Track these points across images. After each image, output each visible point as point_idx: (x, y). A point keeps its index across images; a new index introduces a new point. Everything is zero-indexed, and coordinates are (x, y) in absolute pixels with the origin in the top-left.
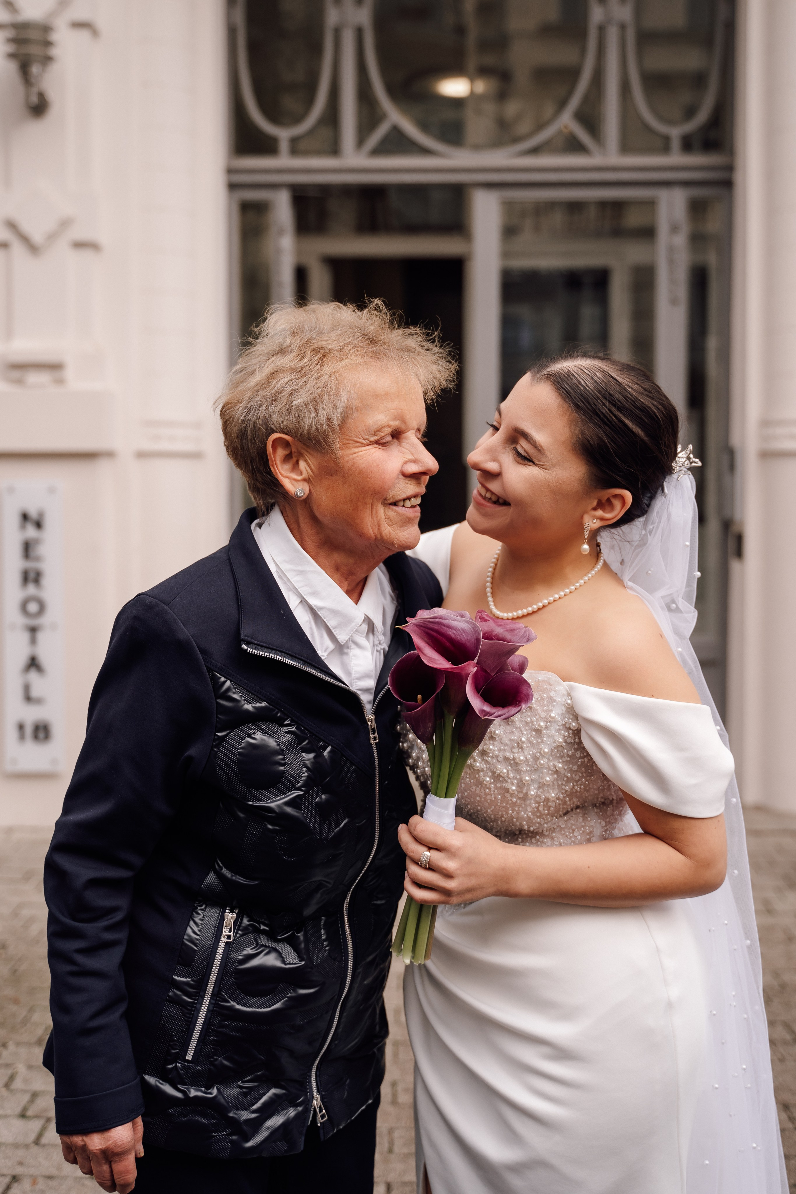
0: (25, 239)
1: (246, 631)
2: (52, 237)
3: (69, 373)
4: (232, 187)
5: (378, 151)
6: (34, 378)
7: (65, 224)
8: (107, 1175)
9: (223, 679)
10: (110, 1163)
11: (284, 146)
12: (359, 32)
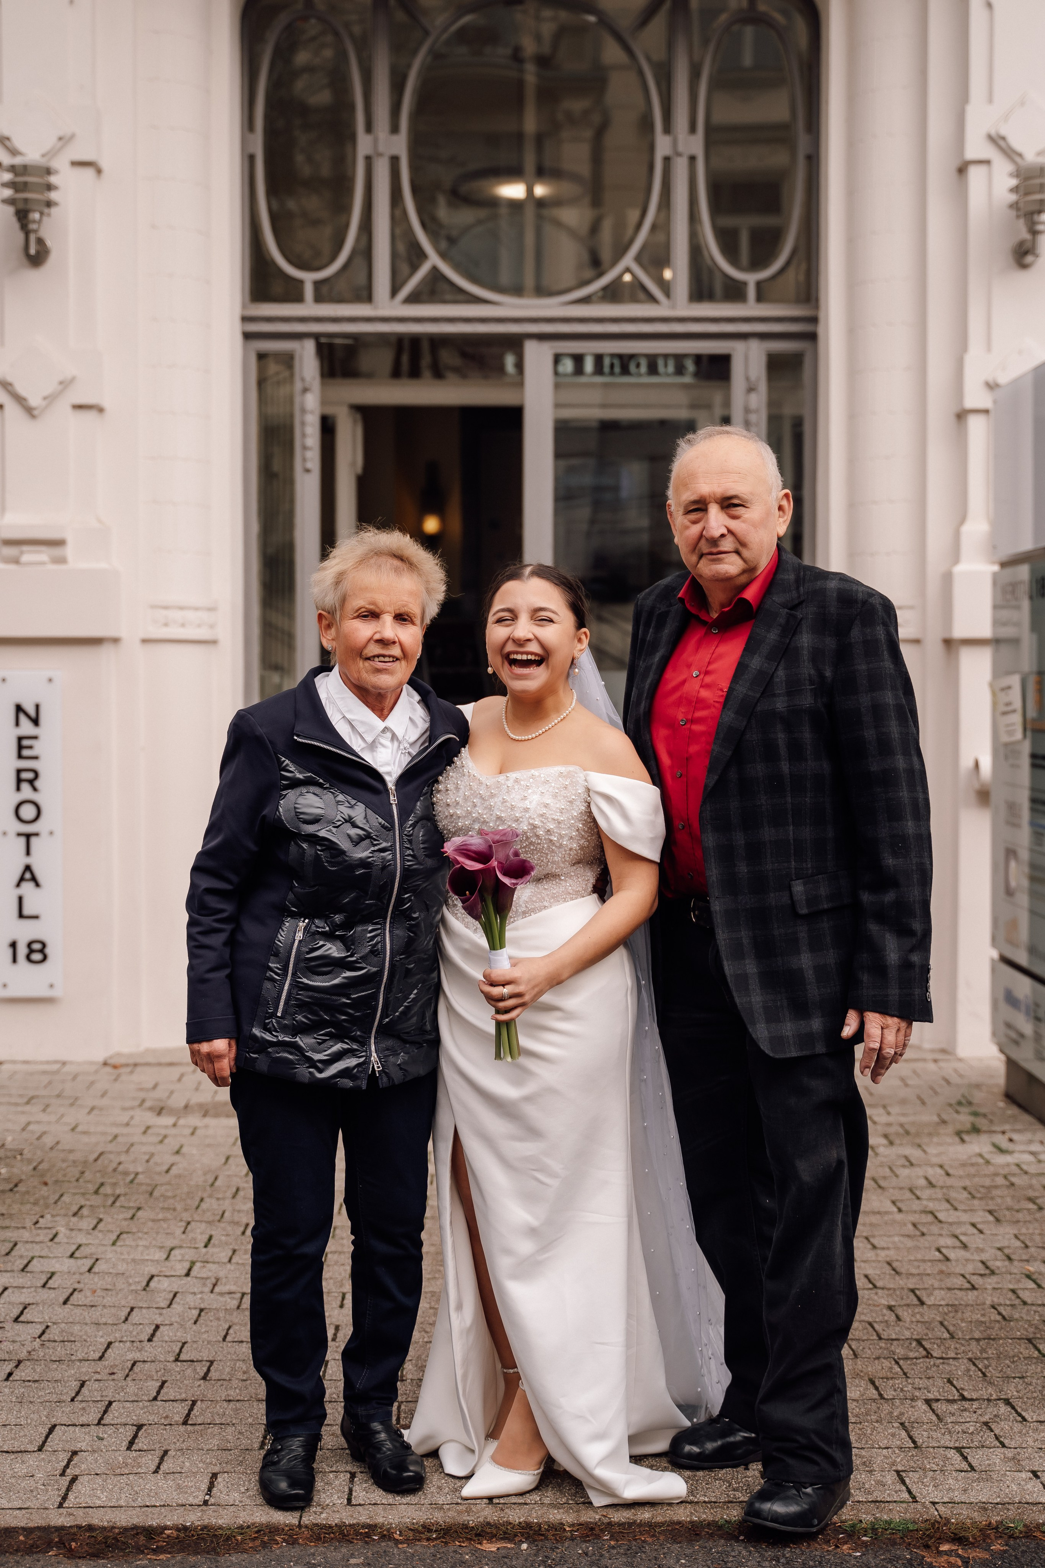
0: (20, 400)
1: (298, 729)
2: (50, 399)
3: (69, 551)
4: (248, 336)
5: (414, 298)
6: (30, 556)
7: (65, 384)
8: (211, 1070)
9: (283, 759)
10: (212, 1062)
11: (309, 291)
12: (394, 161)
